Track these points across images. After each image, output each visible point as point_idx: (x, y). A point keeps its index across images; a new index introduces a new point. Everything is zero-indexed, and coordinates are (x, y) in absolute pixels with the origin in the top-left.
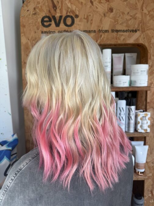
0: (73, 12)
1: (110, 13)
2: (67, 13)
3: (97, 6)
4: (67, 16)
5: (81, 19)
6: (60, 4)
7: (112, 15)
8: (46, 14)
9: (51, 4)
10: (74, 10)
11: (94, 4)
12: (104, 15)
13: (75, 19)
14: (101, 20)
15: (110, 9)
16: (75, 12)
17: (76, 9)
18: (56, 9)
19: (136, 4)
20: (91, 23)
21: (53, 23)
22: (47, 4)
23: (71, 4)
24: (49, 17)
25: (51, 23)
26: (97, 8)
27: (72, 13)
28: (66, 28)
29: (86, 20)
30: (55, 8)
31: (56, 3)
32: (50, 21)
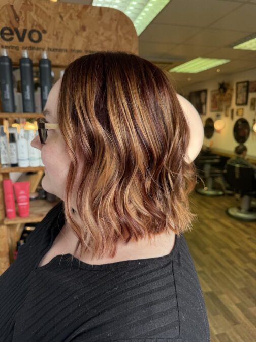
0: (40, 26)
1: (82, 31)
2: (32, 27)
3: (68, 22)
4: (33, 30)
5: (50, 35)
6: (23, 15)
7: (84, 34)
8: (6, 25)
9: (12, 14)
10: (41, 24)
11: (65, 19)
12: (76, 33)
13: (43, 35)
14: (73, 39)
15: (82, 27)
16: (42, 26)
17: (43, 23)
18: (19, 20)
19: (110, 24)
20: (62, 41)
21: (15, 36)
22: (7, 13)
23: (38, 16)
24: (10, 30)
25: (12, 36)
27: (39, 28)
28: (32, 44)
29: (55, 37)
30: (17, 19)
31: (18, 13)
32: (12, 33)
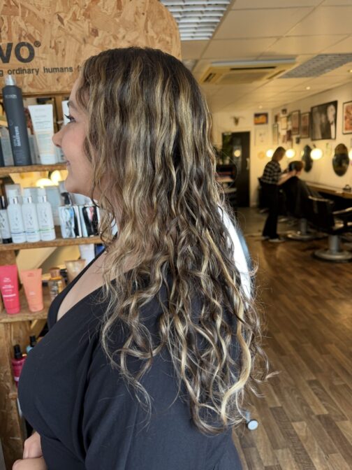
0: (30, 36)
1: (93, 37)
2: (20, 39)
3: (71, 26)
4: (21, 45)
5: (45, 48)
6: (6, 24)
7: (96, 40)
10: (32, 34)
11: (65, 21)
12: (84, 40)
13: (36, 49)
14: (79, 50)
15: (93, 30)
16: (34, 36)
17: (34, 32)
19: (135, 21)
20: (63, 56)
23: (26, 22)
26: (71, 29)
27: (29, 39)
28: (22, 65)
29: (53, 51)
